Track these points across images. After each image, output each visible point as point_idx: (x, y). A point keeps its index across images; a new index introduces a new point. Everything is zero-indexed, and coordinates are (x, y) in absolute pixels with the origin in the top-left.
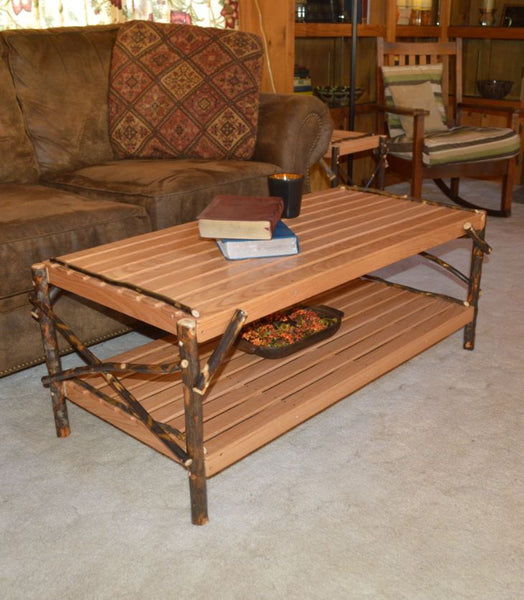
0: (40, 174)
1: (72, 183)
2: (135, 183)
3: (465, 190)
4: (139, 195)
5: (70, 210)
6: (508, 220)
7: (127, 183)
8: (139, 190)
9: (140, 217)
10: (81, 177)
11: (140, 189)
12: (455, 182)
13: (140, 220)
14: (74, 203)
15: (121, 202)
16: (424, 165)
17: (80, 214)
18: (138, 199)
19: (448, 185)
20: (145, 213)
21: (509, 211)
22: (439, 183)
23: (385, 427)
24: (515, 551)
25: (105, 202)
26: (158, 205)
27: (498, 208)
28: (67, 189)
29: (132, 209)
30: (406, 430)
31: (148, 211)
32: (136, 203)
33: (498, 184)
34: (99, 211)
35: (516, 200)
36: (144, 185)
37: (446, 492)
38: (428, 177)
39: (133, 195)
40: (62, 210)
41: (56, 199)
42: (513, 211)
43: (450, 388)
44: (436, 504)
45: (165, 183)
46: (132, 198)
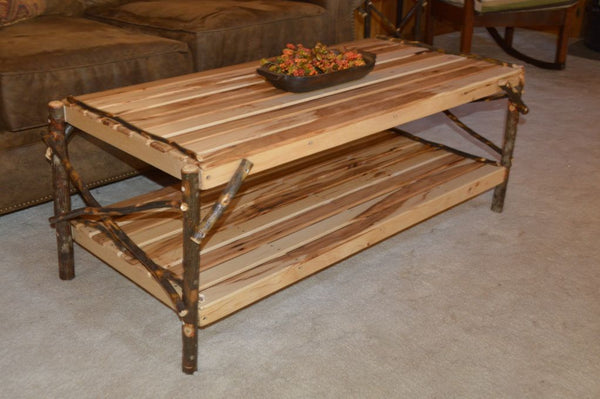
0: (85, 7)
1: (116, 17)
2: (177, 19)
3: (520, 41)
4: (181, 31)
5: (112, 42)
6: (561, 73)
7: (170, 19)
8: (181, 26)
9: (181, 53)
10: (125, 12)
11: (182, 24)
12: (509, 31)
13: (181, 55)
14: (118, 36)
15: (163, 36)
16: (476, 13)
17: (122, 46)
18: (180, 34)
19: (502, 34)
20: (186, 49)
21: (564, 64)
22: (493, 32)
23: (412, 267)
24: (530, 389)
25: (148, 36)
26: (199, 41)
27: (552, 61)
28: (111, 23)
29: (174, 44)
30: (433, 271)
31: (190, 47)
32: (178, 38)
33: (554, 36)
34: (141, 44)
35: (573, 52)
36: (186, 22)
37: (468, 330)
38: (480, 26)
39: (175, 31)
40: (105, 42)
41: (98, 32)
42: (568, 64)
43: (482, 234)
44: (456, 340)
45: (207, 21)
46: (175, 34)
